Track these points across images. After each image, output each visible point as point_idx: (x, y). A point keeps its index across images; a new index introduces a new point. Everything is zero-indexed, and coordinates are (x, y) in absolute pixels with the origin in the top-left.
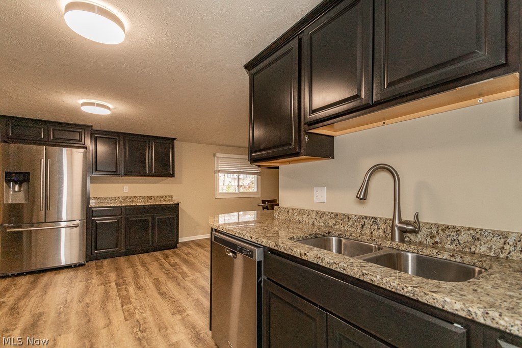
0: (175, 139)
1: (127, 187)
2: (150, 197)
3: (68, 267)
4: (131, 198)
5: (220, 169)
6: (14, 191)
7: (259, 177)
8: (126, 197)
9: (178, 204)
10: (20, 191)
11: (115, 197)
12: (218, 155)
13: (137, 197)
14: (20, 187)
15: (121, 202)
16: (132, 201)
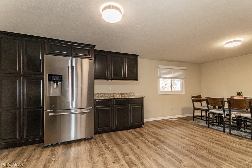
0: (138, 55)
1: (110, 87)
2: (123, 94)
3: (78, 141)
4: (113, 94)
5: (162, 75)
6: (54, 88)
7: (184, 81)
8: (110, 93)
9: (143, 98)
10: (57, 88)
11: (105, 94)
12: (160, 66)
13: (116, 93)
14: (57, 85)
15: (107, 96)
16: (113, 96)
